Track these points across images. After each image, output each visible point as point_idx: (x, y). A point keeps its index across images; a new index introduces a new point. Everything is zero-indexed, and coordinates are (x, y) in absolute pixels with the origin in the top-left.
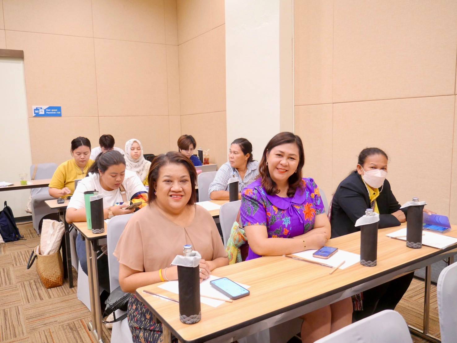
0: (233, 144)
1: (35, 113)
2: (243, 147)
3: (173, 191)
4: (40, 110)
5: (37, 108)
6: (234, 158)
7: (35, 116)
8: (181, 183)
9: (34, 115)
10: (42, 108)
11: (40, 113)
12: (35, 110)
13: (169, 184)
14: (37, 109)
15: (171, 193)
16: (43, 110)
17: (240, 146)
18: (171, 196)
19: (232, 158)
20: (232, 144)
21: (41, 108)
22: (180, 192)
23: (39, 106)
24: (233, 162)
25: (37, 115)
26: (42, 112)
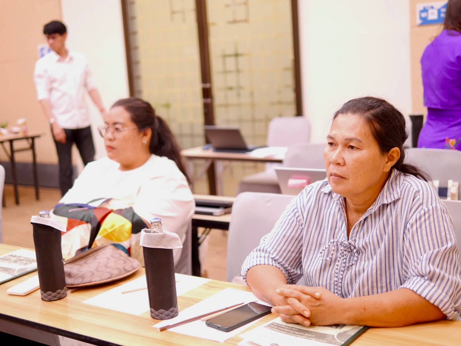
0: (341, 117)
1: (421, 18)
2: (377, 126)
4: (430, 11)
5: (424, 8)
6: (345, 164)
7: (421, 25)
9: (419, 21)
10: (434, 7)
11: (431, 17)
12: (421, 12)
14: (425, 10)
16: (436, 12)
17: (369, 121)
19: (339, 164)
20: (336, 116)
21: (432, 8)
23: (427, 4)
24: (343, 178)
25: (425, 22)
26: (433, 15)
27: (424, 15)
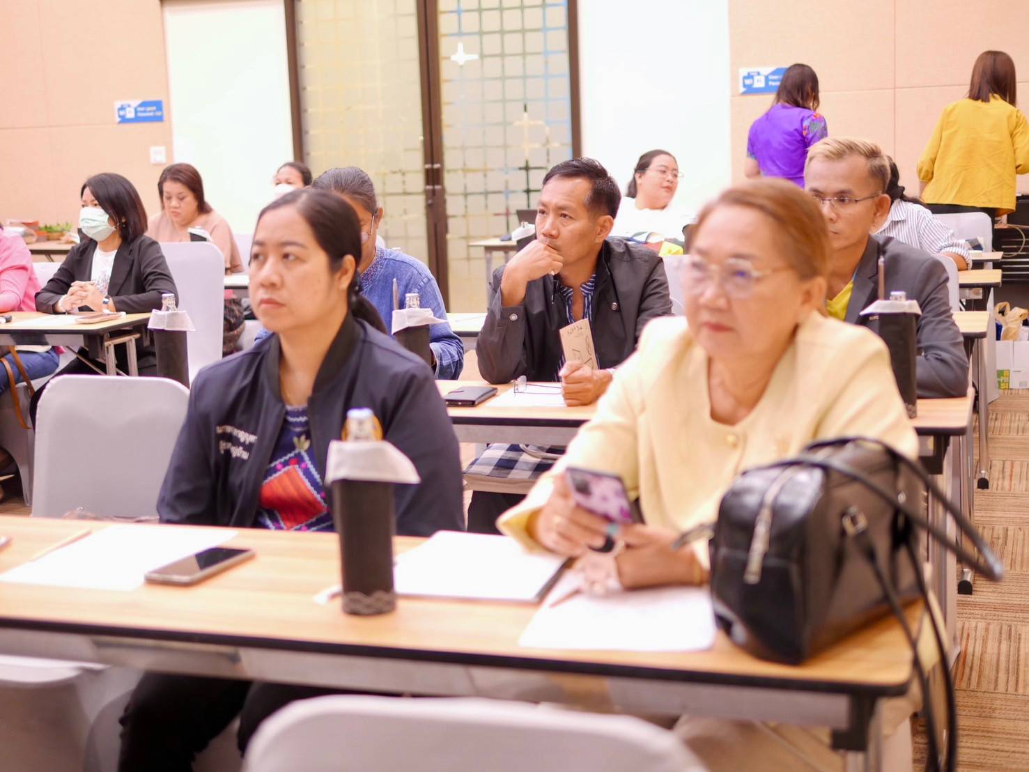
1: (745, 86)
4: (756, 78)
5: (749, 73)
7: (745, 93)
9: (742, 89)
10: (761, 73)
11: (756, 85)
12: (745, 78)
14: (750, 76)
16: (762, 79)
21: (759, 74)
23: (753, 70)
25: (750, 90)
26: (759, 83)
27: (748, 82)
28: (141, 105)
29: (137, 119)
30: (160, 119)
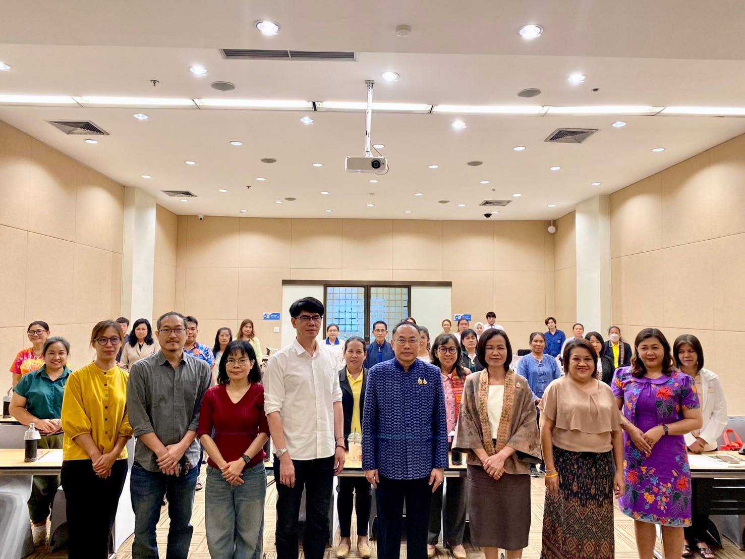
3: (580, 366)
8: (586, 361)
13: (577, 361)
15: (578, 367)
18: (578, 369)
22: (585, 366)
23: (458, 314)
28: (272, 314)
29: (270, 318)
30: (279, 319)
